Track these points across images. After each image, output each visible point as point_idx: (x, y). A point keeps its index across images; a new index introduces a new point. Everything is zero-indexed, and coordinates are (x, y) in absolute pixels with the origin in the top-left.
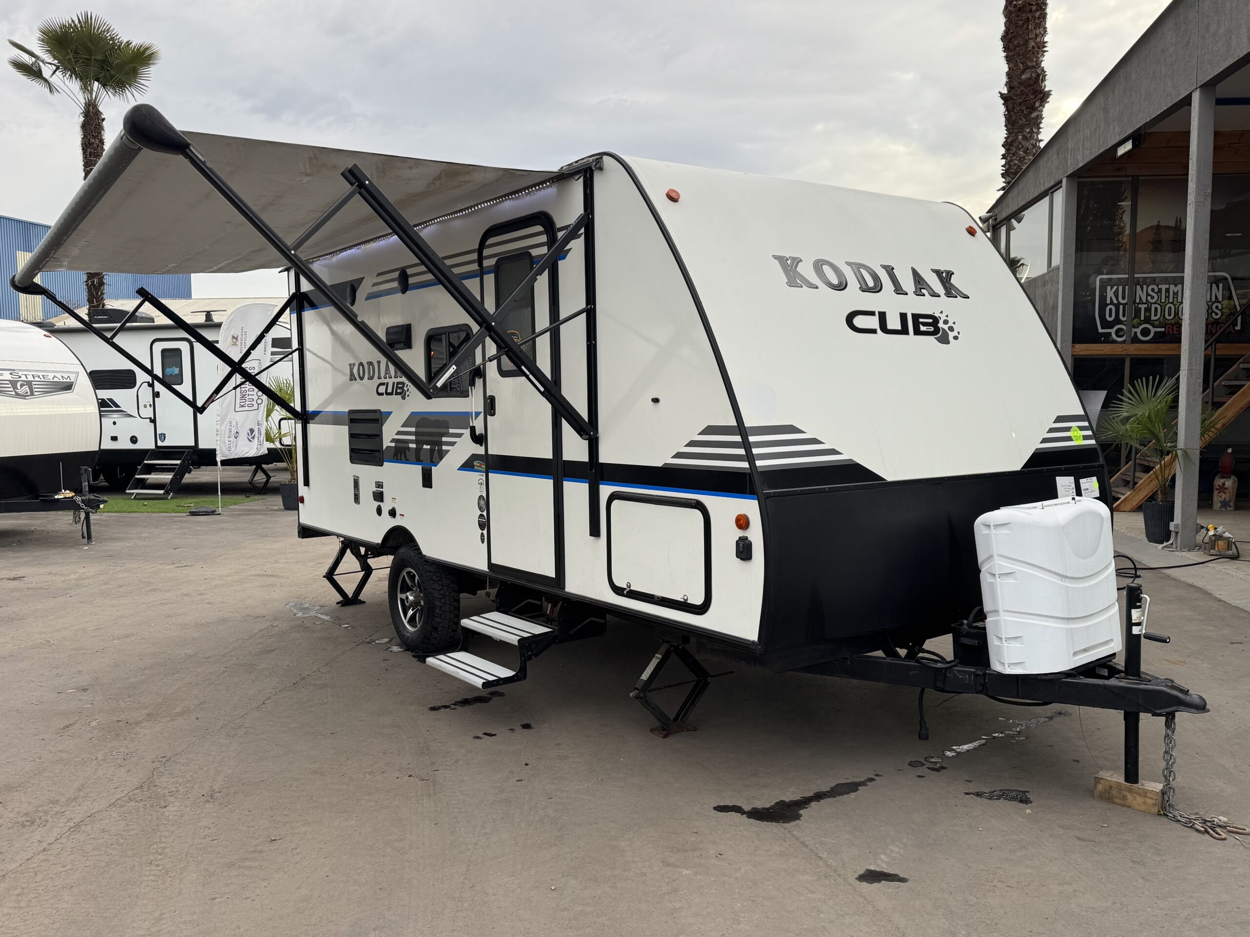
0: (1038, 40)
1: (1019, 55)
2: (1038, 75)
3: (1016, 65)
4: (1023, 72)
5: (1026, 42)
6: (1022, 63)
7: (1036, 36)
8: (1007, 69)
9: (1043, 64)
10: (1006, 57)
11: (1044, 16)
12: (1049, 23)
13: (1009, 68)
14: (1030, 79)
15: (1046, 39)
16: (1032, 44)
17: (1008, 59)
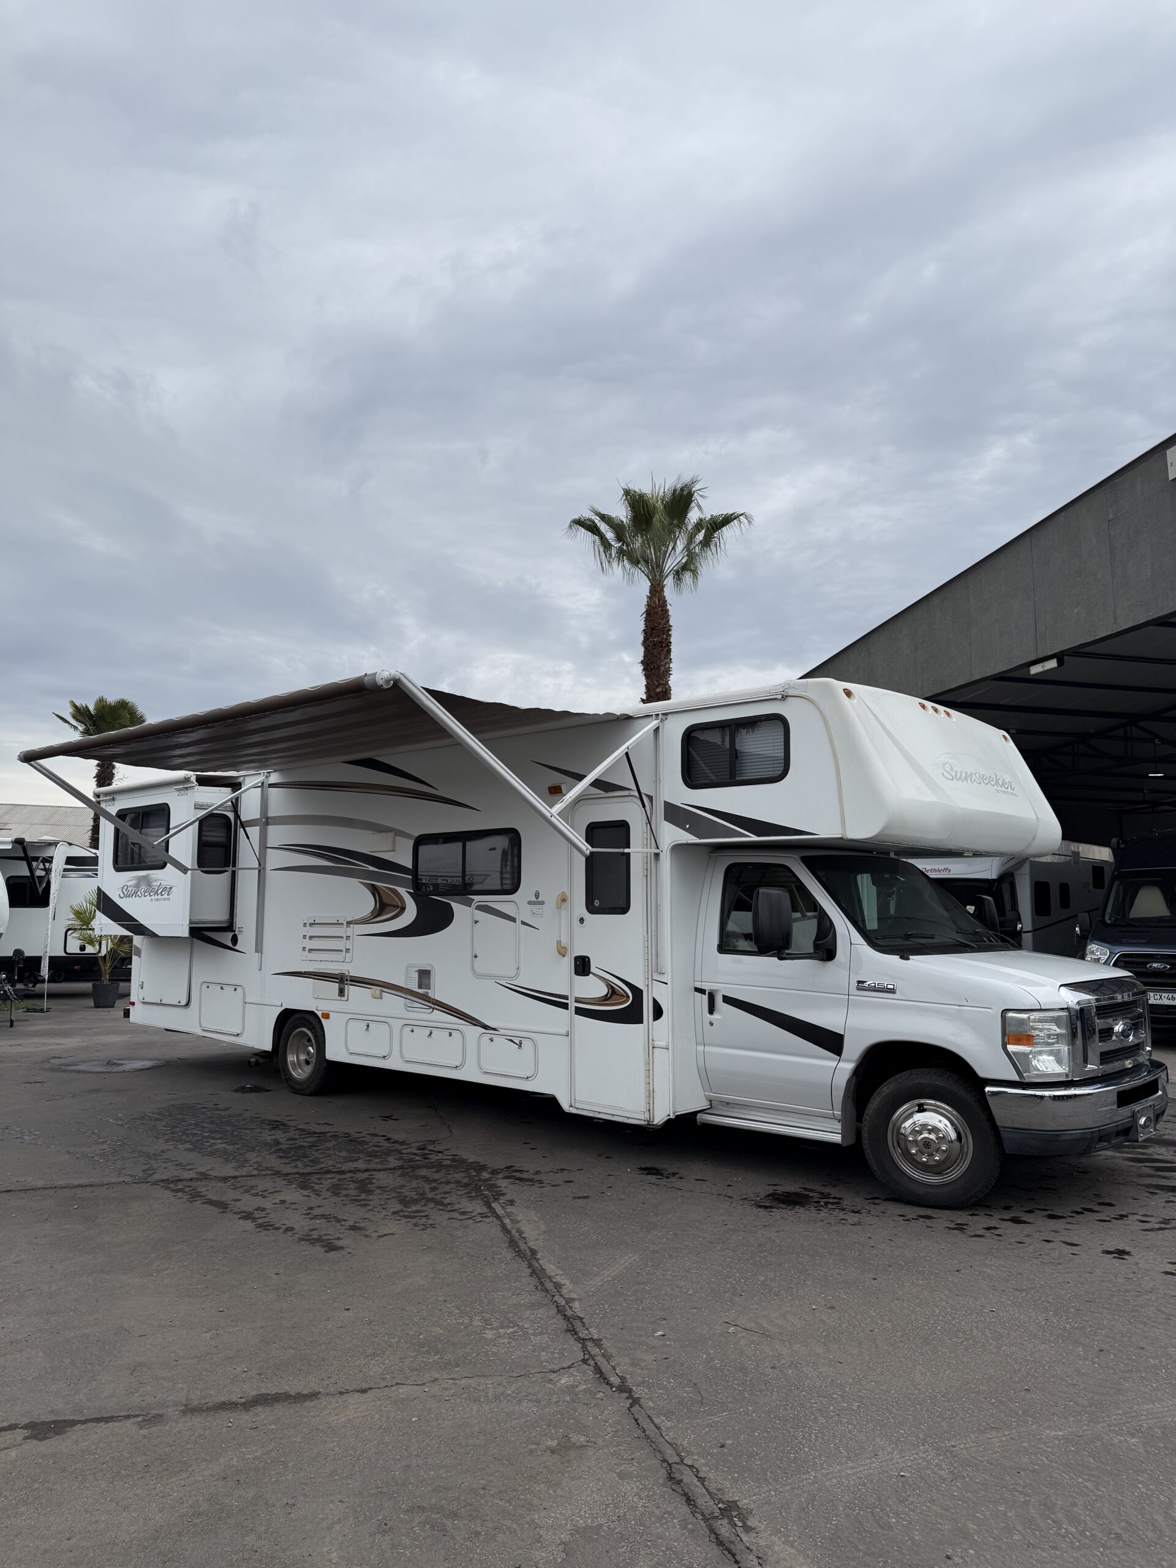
0: (667, 666)
1: (654, 675)
2: (666, 691)
3: (652, 681)
4: (657, 686)
5: (659, 668)
6: (657, 681)
7: (666, 664)
8: (645, 683)
9: (669, 682)
10: (645, 675)
11: (669, 651)
12: (673, 655)
13: (648, 683)
14: (662, 691)
15: (671, 666)
16: (662, 669)
17: (647, 676)
